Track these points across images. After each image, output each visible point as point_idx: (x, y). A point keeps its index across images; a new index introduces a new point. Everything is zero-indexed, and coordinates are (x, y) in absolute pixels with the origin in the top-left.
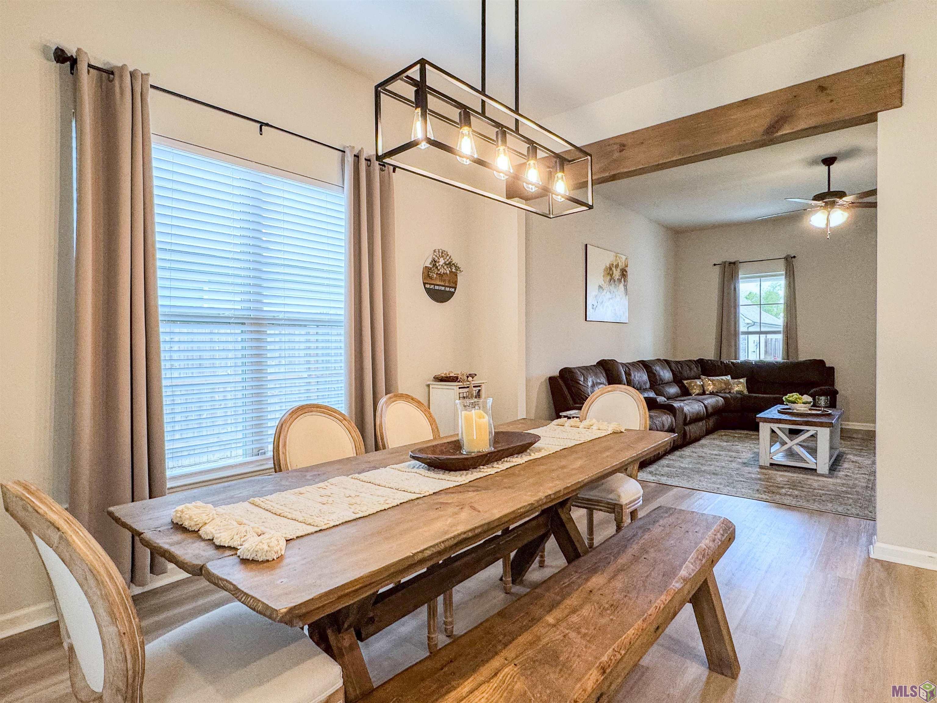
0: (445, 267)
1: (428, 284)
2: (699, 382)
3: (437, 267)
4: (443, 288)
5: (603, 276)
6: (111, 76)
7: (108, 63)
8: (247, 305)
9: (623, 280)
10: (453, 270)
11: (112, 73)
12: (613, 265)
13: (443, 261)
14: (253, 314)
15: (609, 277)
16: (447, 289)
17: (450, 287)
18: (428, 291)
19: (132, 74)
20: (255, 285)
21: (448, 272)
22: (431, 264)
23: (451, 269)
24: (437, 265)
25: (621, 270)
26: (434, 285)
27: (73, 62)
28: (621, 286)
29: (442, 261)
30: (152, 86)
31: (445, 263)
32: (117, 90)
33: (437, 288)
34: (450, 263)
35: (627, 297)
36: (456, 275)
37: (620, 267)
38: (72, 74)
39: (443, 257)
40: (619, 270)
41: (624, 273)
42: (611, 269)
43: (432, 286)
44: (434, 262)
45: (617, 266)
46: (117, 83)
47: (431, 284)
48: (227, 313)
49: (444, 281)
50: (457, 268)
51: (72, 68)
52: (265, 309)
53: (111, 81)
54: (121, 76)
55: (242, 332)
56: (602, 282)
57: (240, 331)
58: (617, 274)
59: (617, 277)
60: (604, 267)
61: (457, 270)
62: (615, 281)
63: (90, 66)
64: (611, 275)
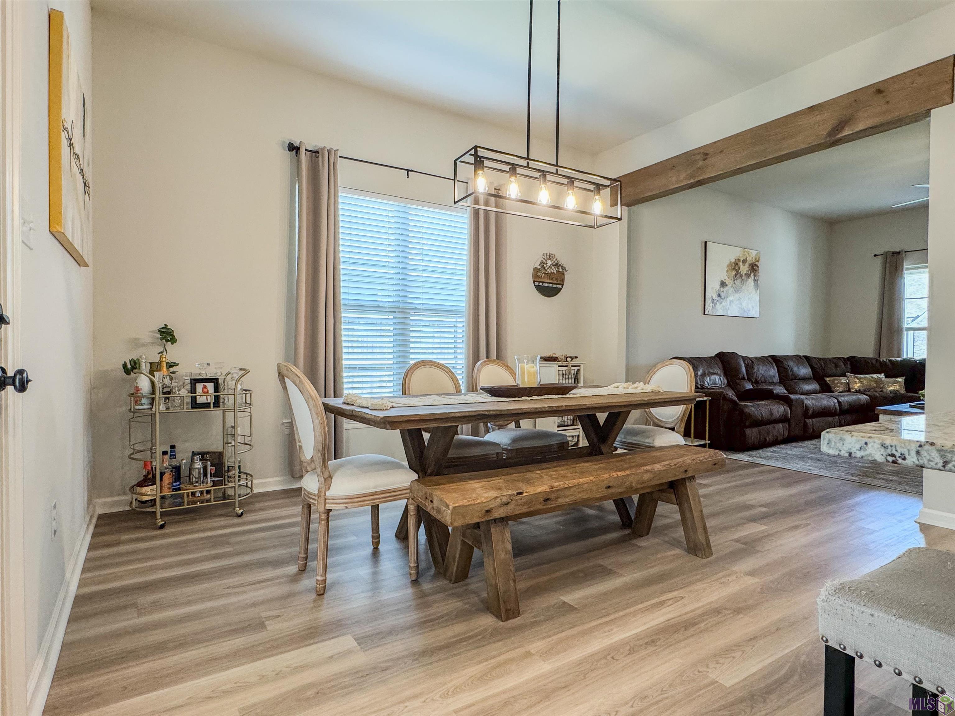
0: (553, 268)
1: (537, 282)
2: (843, 380)
3: (544, 268)
4: (551, 285)
5: (727, 271)
6: (317, 154)
7: (316, 146)
8: (397, 299)
9: (752, 274)
10: (560, 270)
11: (318, 152)
12: (739, 260)
13: (551, 263)
14: (401, 305)
15: (734, 273)
16: (555, 286)
17: (558, 284)
18: (538, 288)
19: (329, 151)
20: (402, 285)
21: (555, 272)
22: (539, 265)
23: (558, 269)
24: (545, 266)
25: (750, 265)
26: (543, 282)
27: (297, 149)
28: (751, 281)
29: (549, 263)
30: (340, 157)
31: (552, 264)
32: (321, 164)
33: (545, 285)
34: (557, 264)
35: (758, 291)
36: (564, 274)
37: (749, 260)
38: (297, 156)
39: (550, 259)
40: (747, 265)
41: (754, 268)
42: (736, 264)
43: (541, 284)
44: (542, 264)
45: (745, 261)
46: (320, 158)
47: (540, 282)
48: (384, 305)
49: (552, 279)
50: (563, 268)
51: (297, 153)
52: (410, 301)
53: (318, 157)
54: (323, 154)
55: (394, 318)
56: (724, 277)
57: (392, 317)
58: (744, 269)
59: (745, 272)
60: (728, 263)
61: (563, 270)
62: (741, 276)
63: (306, 150)
64: (737, 271)
